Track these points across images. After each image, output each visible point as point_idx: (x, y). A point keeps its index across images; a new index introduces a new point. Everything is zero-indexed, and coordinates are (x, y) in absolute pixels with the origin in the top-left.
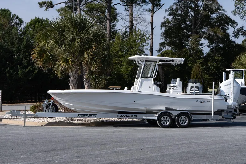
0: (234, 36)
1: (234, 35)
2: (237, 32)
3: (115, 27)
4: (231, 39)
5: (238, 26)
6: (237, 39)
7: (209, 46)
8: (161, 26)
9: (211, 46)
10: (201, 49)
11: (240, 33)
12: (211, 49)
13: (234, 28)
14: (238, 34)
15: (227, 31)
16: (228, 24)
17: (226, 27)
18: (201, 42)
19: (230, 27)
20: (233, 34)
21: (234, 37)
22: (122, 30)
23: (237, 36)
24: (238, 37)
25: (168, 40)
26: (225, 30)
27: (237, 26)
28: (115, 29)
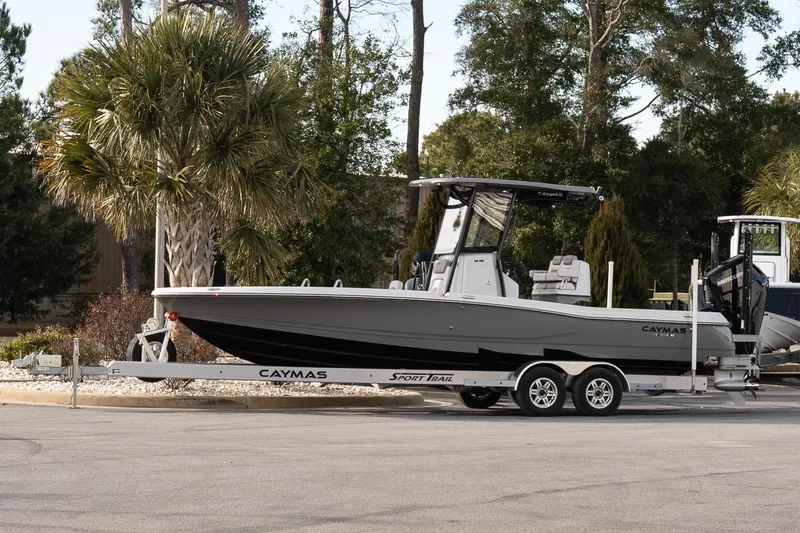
0: (765, 68)
1: (764, 63)
2: (776, 52)
3: (259, 21)
4: (750, 80)
5: (780, 28)
6: (776, 79)
7: (659, 112)
8: (457, 23)
9: (669, 109)
10: (624, 123)
11: (790, 60)
12: (667, 122)
13: (766, 37)
14: (782, 62)
15: (737, 48)
16: (740, 19)
17: (730, 28)
18: (623, 93)
19: (747, 30)
20: (759, 59)
21: (765, 72)
22: (294, 35)
23: (776, 72)
24: (780, 72)
25: (486, 80)
26: (725, 42)
27: (776, 28)
28: (258, 28)
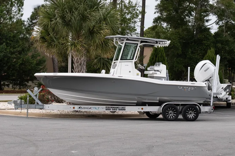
7: (217, 23)
9: (221, 23)
10: (208, 27)
12: (220, 27)
18: (206, 18)
